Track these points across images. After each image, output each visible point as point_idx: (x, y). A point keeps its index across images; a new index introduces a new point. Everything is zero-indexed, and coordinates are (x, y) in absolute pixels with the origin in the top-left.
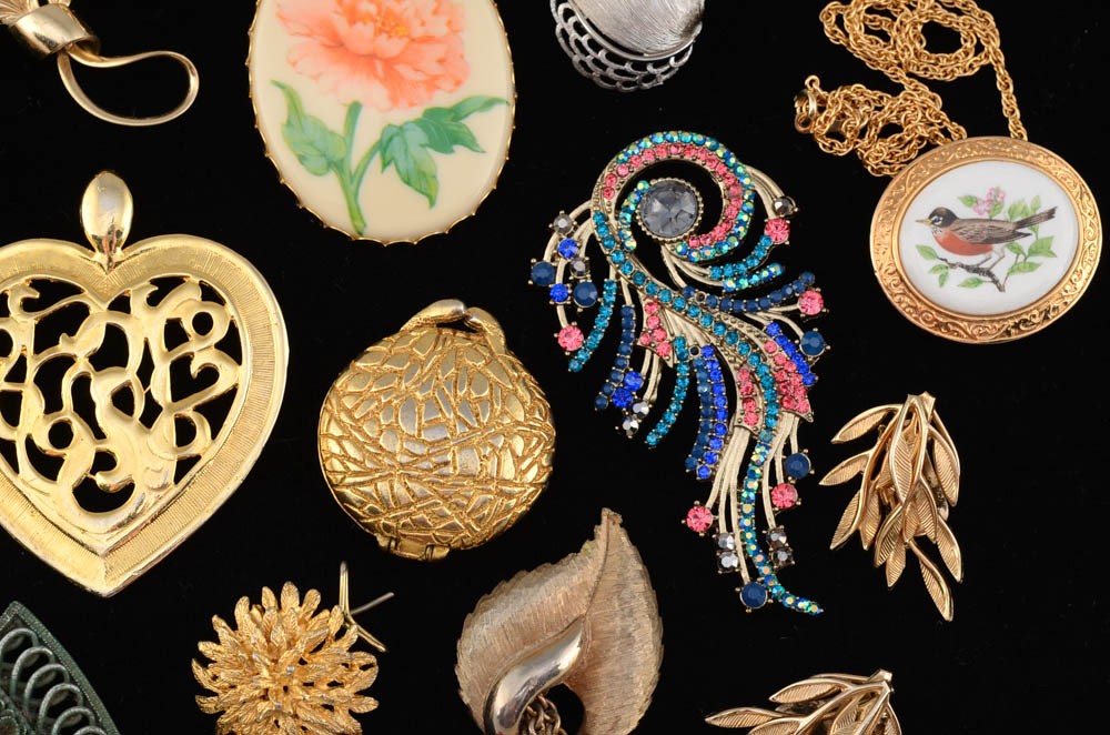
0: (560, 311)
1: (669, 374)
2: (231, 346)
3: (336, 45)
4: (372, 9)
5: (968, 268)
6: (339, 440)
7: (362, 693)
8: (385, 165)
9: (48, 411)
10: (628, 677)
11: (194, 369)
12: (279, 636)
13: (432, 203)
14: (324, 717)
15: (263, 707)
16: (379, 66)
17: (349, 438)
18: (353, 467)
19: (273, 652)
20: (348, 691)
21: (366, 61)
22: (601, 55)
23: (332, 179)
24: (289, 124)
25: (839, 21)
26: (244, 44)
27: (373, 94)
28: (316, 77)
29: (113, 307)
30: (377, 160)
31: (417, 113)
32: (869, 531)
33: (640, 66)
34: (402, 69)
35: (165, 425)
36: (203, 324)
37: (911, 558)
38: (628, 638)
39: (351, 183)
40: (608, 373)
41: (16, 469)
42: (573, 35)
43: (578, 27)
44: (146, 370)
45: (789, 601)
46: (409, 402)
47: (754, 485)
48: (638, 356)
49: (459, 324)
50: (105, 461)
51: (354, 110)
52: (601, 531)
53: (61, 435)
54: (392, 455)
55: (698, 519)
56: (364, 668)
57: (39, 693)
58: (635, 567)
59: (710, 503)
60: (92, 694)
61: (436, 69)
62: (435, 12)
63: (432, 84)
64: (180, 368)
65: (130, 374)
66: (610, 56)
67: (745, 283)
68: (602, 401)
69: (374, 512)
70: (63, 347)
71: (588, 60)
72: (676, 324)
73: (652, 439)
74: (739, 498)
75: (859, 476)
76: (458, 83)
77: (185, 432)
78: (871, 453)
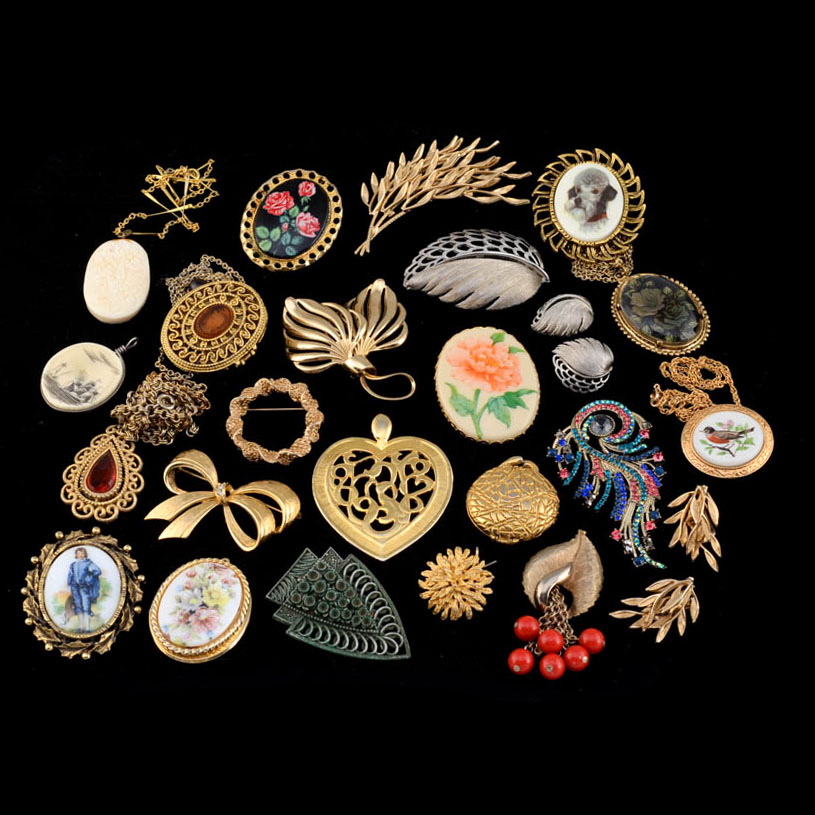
0: (560, 465)
1: (603, 485)
2: (431, 474)
3: (470, 369)
4: (484, 357)
5: (720, 448)
6: (475, 500)
7: (486, 586)
8: (490, 412)
9: (360, 496)
10: (590, 582)
11: (417, 483)
12: (454, 564)
13: (508, 426)
14: (472, 593)
15: (448, 590)
16: (487, 376)
17: (479, 499)
18: (481, 509)
19: (452, 568)
20: (481, 584)
21: (482, 375)
22: (573, 377)
23: (469, 417)
24: (452, 398)
25: (667, 369)
26: (433, 372)
27: (485, 386)
28: (463, 381)
29: (385, 460)
30: (487, 409)
31: (502, 394)
32: (685, 540)
33: (589, 380)
34: (496, 378)
35: (406, 502)
36: (420, 467)
37: (701, 551)
38: (590, 569)
39: (477, 419)
40: (579, 485)
41: (347, 515)
42: (562, 370)
43: (565, 367)
44: (398, 483)
45: (653, 563)
46: (503, 486)
47: (638, 521)
48: (591, 479)
49: (521, 465)
50: (382, 514)
51: (478, 392)
52: (578, 536)
53: (365, 505)
54: (496, 504)
55: (616, 535)
56: (488, 576)
57: (360, 586)
58: (591, 547)
59: (621, 530)
60: (381, 587)
61: (510, 379)
62: (509, 359)
63: (508, 383)
64: (411, 482)
65: (391, 484)
66: (577, 377)
67: (633, 451)
68: (577, 494)
69: (490, 525)
70: (366, 473)
71: (568, 379)
72: (606, 465)
73: (597, 508)
74: (632, 526)
75: (679, 521)
76: (518, 384)
77: (413, 504)
78: (684, 511)
